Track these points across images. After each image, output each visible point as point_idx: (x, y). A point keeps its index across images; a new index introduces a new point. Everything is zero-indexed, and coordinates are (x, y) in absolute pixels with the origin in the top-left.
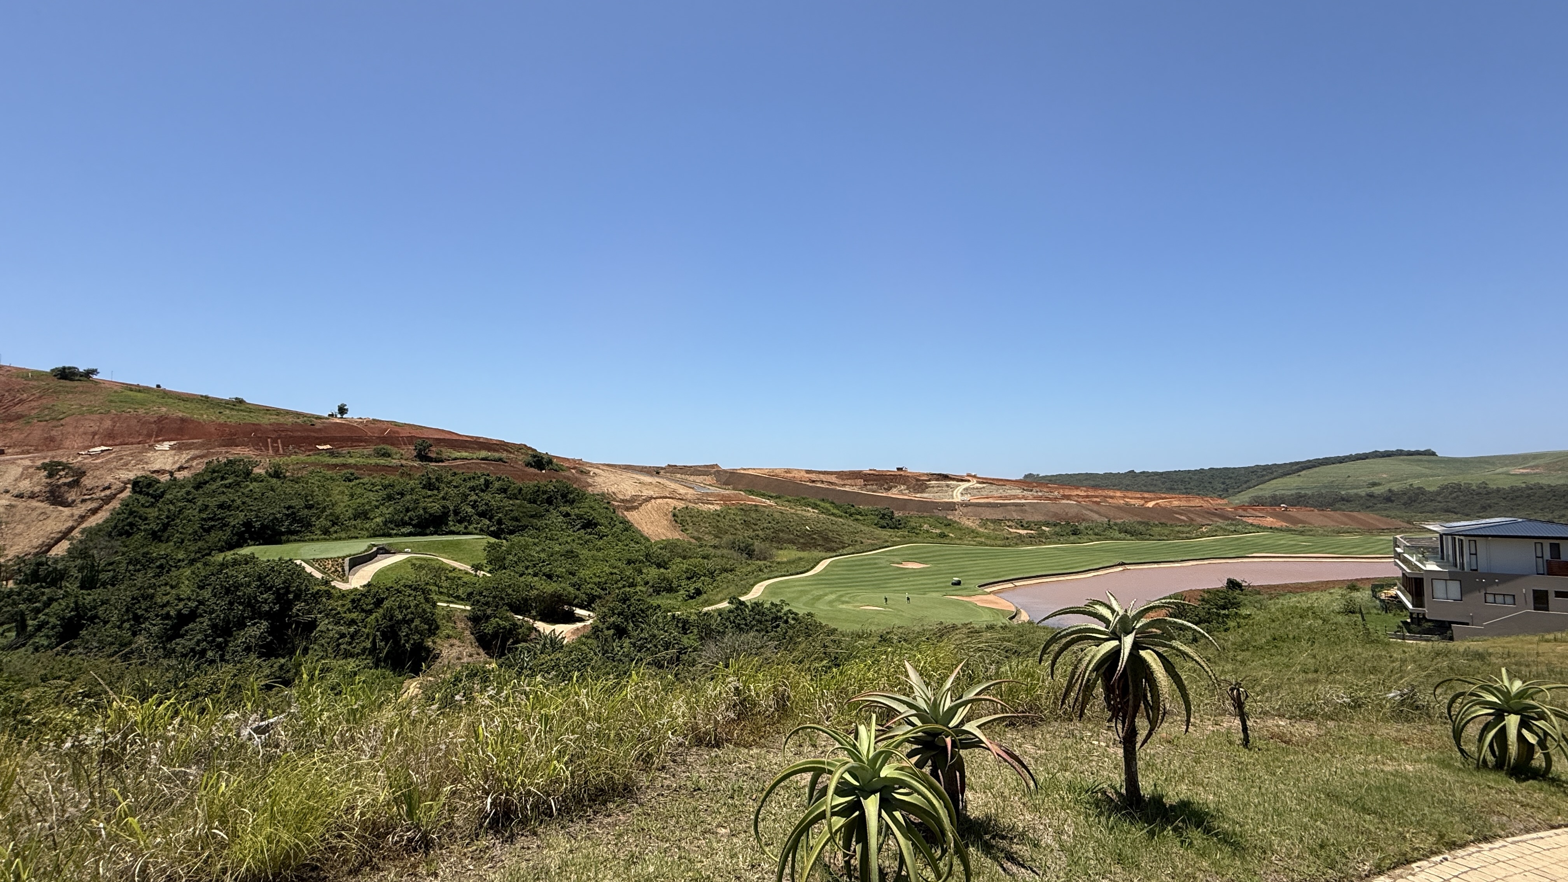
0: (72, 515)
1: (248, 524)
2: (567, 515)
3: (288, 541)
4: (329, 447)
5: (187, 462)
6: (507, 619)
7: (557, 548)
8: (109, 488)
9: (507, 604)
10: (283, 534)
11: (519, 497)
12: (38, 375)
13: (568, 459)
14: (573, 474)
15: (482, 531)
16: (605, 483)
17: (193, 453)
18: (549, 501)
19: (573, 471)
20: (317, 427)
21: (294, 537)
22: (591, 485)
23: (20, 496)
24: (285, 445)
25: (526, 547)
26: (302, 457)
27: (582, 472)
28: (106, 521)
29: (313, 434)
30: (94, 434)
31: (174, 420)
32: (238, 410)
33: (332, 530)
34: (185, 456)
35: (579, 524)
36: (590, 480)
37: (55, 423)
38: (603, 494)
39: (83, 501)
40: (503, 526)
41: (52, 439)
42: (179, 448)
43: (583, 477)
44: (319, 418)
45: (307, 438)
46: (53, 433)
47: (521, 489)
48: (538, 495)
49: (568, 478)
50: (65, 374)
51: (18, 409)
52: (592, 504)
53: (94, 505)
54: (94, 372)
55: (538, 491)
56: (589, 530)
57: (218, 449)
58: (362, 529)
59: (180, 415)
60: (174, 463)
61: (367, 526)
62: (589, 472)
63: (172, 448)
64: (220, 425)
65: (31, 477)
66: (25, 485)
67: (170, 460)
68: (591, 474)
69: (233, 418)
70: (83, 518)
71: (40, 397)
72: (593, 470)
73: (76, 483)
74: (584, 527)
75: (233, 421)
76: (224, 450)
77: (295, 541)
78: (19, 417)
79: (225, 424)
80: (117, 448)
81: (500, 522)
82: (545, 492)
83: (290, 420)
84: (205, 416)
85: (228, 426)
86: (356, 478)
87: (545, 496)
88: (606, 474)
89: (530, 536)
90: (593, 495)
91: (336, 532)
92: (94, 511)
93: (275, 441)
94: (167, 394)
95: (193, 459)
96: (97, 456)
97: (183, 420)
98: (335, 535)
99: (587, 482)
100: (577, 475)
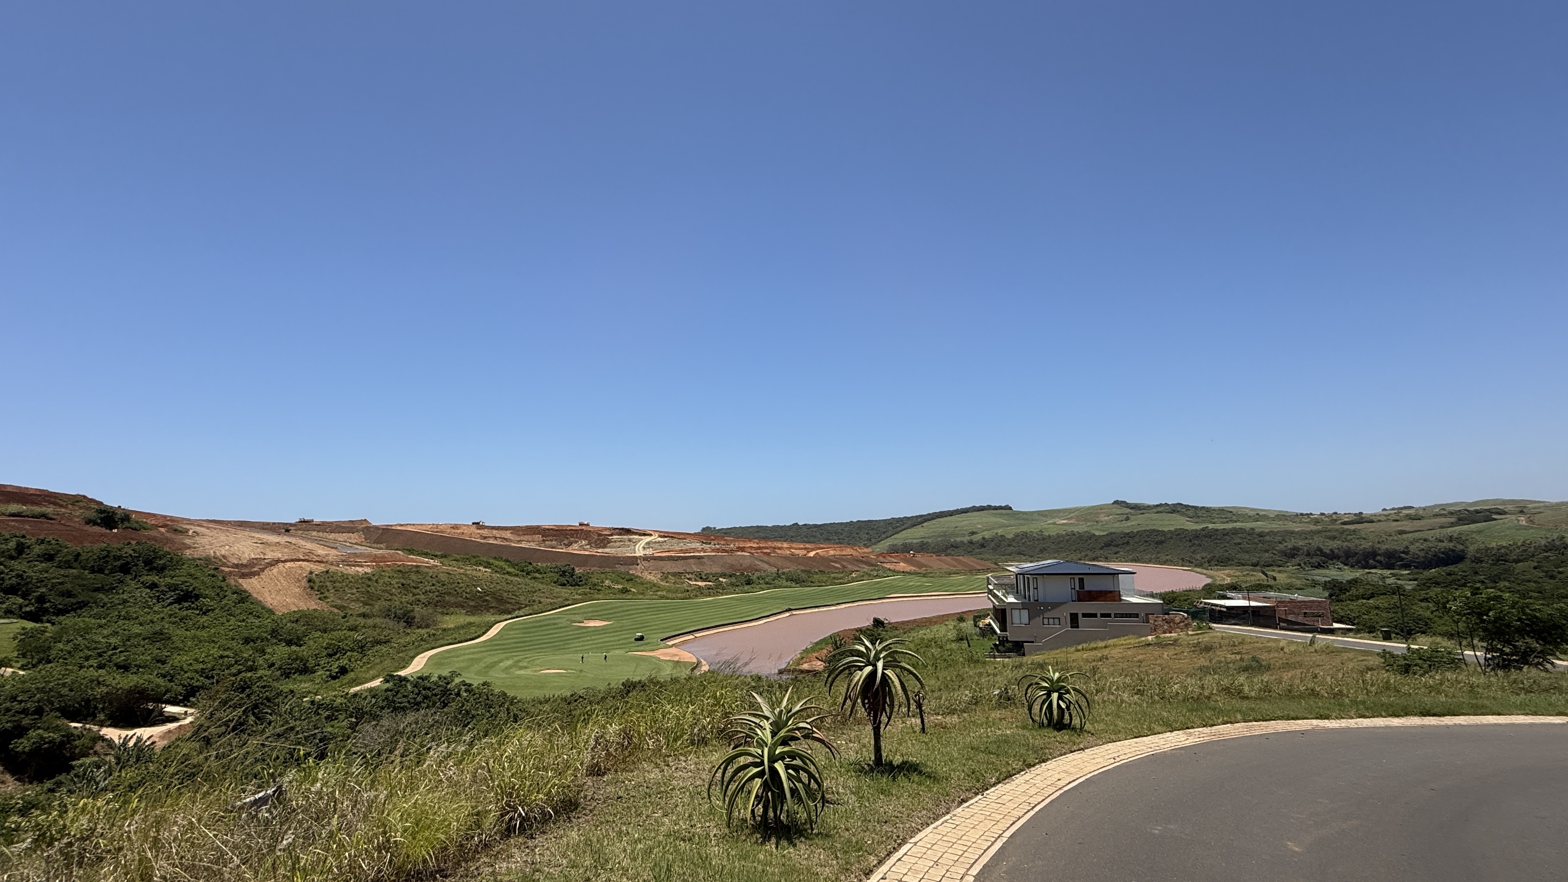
2: (153, 586)
6: (57, 729)
7: (137, 629)
9: (57, 709)
11: (76, 564)
13: (154, 515)
14: (162, 534)
15: (9, 613)
16: (211, 544)
18: (125, 569)
19: (162, 530)
22: (190, 548)
25: (87, 630)
27: (176, 530)
35: (171, 596)
36: (188, 541)
38: (208, 560)
40: (48, 605)
43: (179, 537)
47: (79, 555)
48: (108, 562)
49: (155, 539)
52: (192, 571)
55: (107, 556)
56: (186, 604)
62: (187, 531)
68: (190, 533)
72: (192, 529)
74: (179, 601)
81: (41, 599)
82: (117, 558)
87: (118, 563)
88: (214, 533)
89: (93, 616)
90: (194, 559)
99: (184, 544)
100: (168, 535)
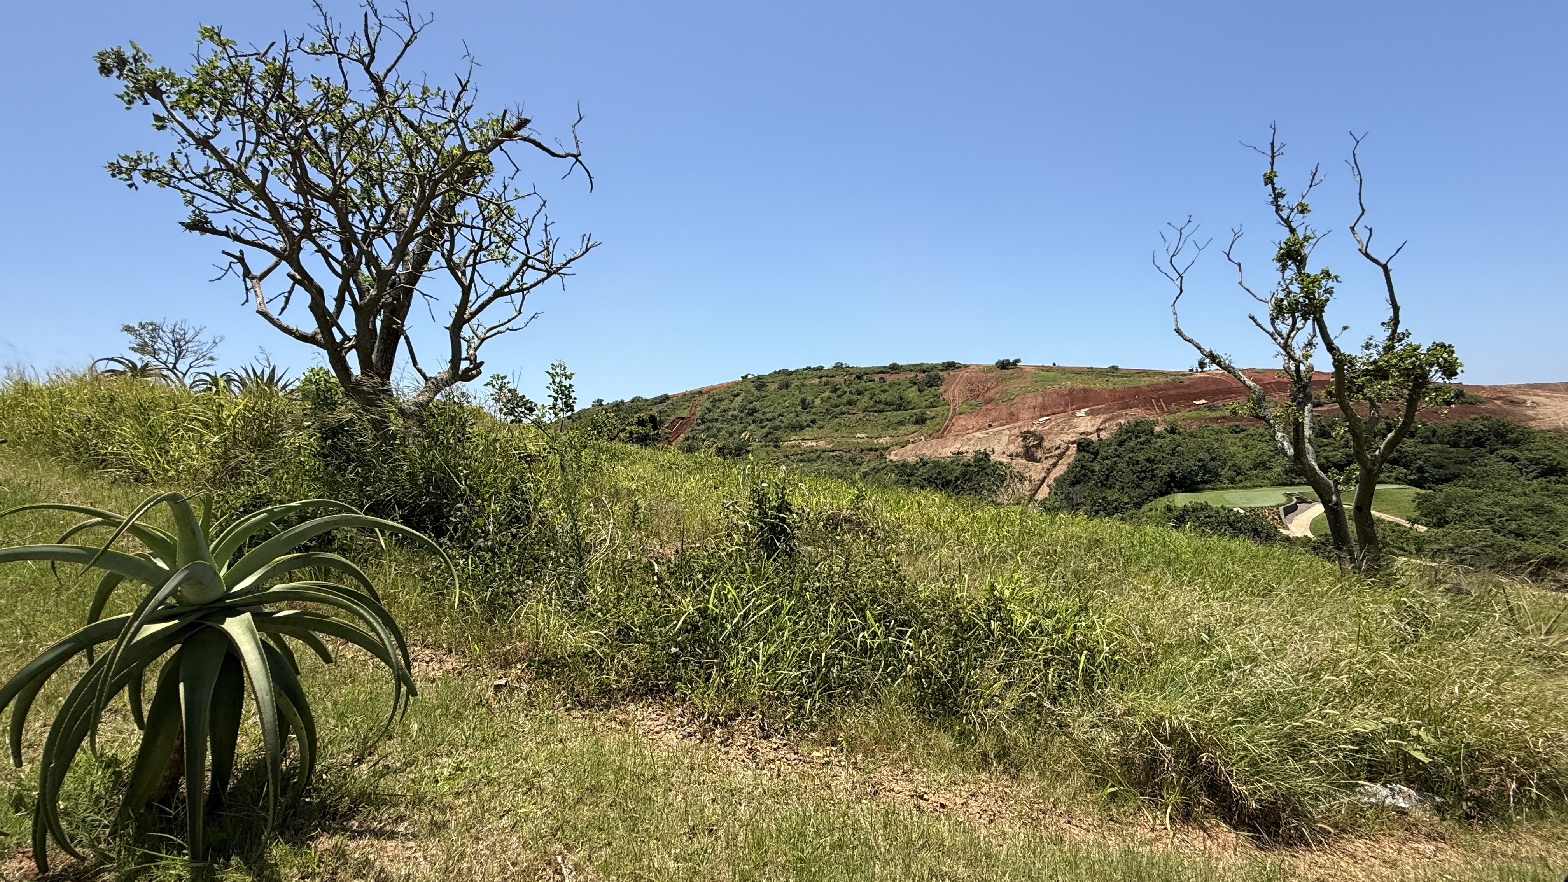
0: (1043, 468)
1: (1172, 475)
2: (1514, 460)
3: (1204, 490)
4: (1204, 401)
5: (1101, 424)
7: (1515, 502)
8: (1059, 448)
10: (1198, 483)
11: (1434, 439)
12: (989, 369)
13: (1483, 388)
14: (1499, 406)
15: (1397, 480)
16: (1557, 415)
17: (1103, 417)
18: (1479, 442)
19: (1498, 402)
20: (1186, 383)
21: (1208, 486)
22: (1534, 419)
23: (1011, 455)
24: (1168, 404)
25: (1469, 500)
26: (1185, 413)
27: (1512, 402)
28: (1067, 473)
29: (1184, 390)
30: (1034, 407)
31: (1079, 391)
32: (1118, 377)
33: (1237, 479)
34: (1099, 420)
35: (1535, 470)
36: (1529, 412)
37: (1011, 402)
38: (1557, 430)
39: (1046, 458)
40: (1426, 475)
41: (1012, 414)
42: (1092, 413)
43: (1517, 409)
44: (1184, 374)
45: (1183, 394)
46: (1012, 409)
47: (1435, 431)
48: (1461, 437)
49: (1494, 412)
50: (1004, 365)
51: (988, 395)
52: (1548, 444)
53: (1053, 461)
54: (1018, 361)
55: (1460, 432)
56: (1554, 478)
57: (1118, 412)
58: (1264, 479)
59: (1081, 386)
60: (1093, 426)
61: (1269, 475)
62: (1524, 402)
63: (1087, 414)
64: (1111, 391)
65: (1013, 442)
66: (1012, 448)
67: (1089, 424)
68: (1529, 403)
69: (1119, 383)
70: (1049, 471)
71: (997, 385)
72: (1529, 400)
73: (1039, 446)
74: (1544, 474)
75: (1119, 387)
76: (1123, 412)
77: (1209, 489)
78: (991, 400)
79: (1113, 391)
80: (1053, 417)
81: (1421, 470)
82: (1469, 433)
83: (1162, 380)
84: (1099, 385)
85: (1117, 392)
86: (1243, 430)
87: (1472, 438)
88: (1555, 402)
89: (1469, 486)
90: (1542, 431)
91: (1241, 481)
92: (1054, 465)
93: (1158, 401)
94: (1065, 371)
95: (1105, 421)
96: (1044, 424)
97: (1085, 390)
98: (1241, 485)
99: (1526, 415)
100: (1506, 407)
